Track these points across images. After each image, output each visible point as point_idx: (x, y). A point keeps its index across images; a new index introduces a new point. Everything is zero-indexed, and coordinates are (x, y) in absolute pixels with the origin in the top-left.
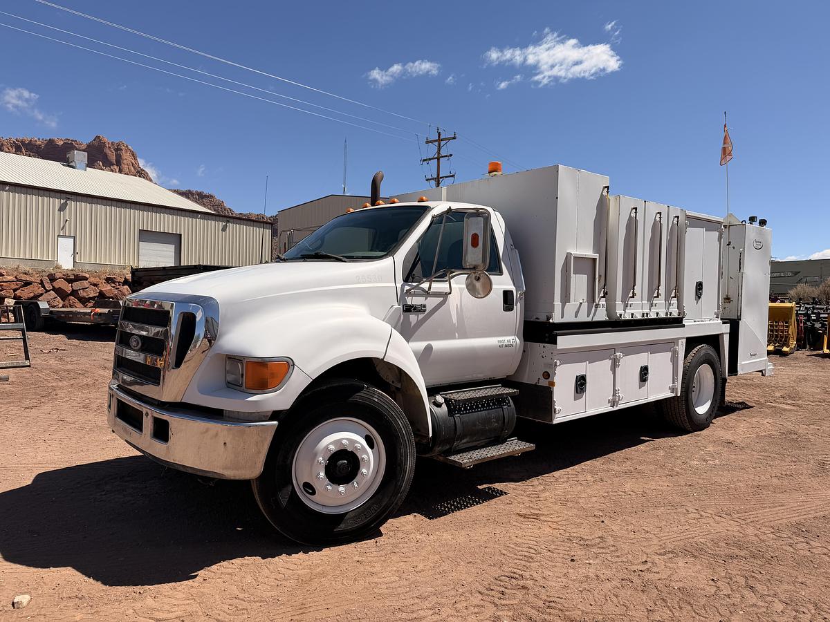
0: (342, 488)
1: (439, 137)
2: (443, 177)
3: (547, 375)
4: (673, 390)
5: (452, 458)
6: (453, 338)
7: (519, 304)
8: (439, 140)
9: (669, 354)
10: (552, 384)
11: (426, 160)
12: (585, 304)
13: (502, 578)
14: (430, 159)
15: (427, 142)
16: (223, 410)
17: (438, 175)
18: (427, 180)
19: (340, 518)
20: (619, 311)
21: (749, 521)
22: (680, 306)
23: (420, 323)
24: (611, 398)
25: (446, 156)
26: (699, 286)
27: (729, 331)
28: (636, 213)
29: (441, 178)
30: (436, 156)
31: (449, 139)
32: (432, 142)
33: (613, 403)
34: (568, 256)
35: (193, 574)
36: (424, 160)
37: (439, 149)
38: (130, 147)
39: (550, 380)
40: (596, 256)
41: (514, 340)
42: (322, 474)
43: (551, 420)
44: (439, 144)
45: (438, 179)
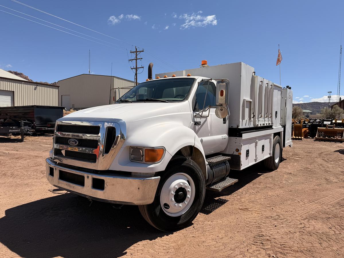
0: (180, 205)
1: (136, 50)
3: (238, 150)
4: (270, 154)
5: (212, 187)
6: (208, 136)
7: (227, 121)
8: (136, 52)
9: (269, 140)
10: (240, 154)
11: (131, 60)
12: (248, 120)
13: (256, 237)
14: (132, 60)
15: (131, 52)
16: (131, 172)
17: (136, 67)
18: (131, 69)
19: (179, 218)
20: (257, 123)
21: (322, 203)
22: (272, 121)
23: (199, 130)
24: (255, 158)
25: (140, 59)
26: (276, 112)
27: (283, 130)
28: (262, 83)
29: (138, 68)
30: (135, 58)
31: (141, 52)
32: (133, 52)
33: (256, 160)
34: (244, 100)
35: (124, 252)
36: (130, 60)
37: (136, 56)
39: (239, 152)
40: (251, 100)
41: (226, 136)
42: (173, 199)
43: (240, 169)
44: (136, 54)
45: (136, 69)
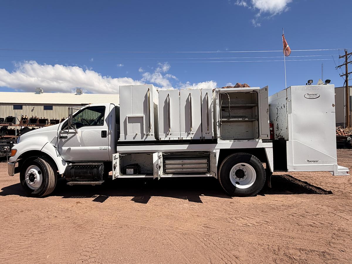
1: (346, 53)
2: (349, 73)
6: (79, 146)
7: (109, 135)
14: (341, 66)
15: (340, 58)
20: (161, 137)
23: (66, 142)
27: (272, 147)
28: (168, 96)
29: (348, 73)
34: (127, 117)
36: (338, 67)
38: (248, 85)
40: (144, 116)
41: (107, 147)
44: (346, 57)
45: (347, 75)
